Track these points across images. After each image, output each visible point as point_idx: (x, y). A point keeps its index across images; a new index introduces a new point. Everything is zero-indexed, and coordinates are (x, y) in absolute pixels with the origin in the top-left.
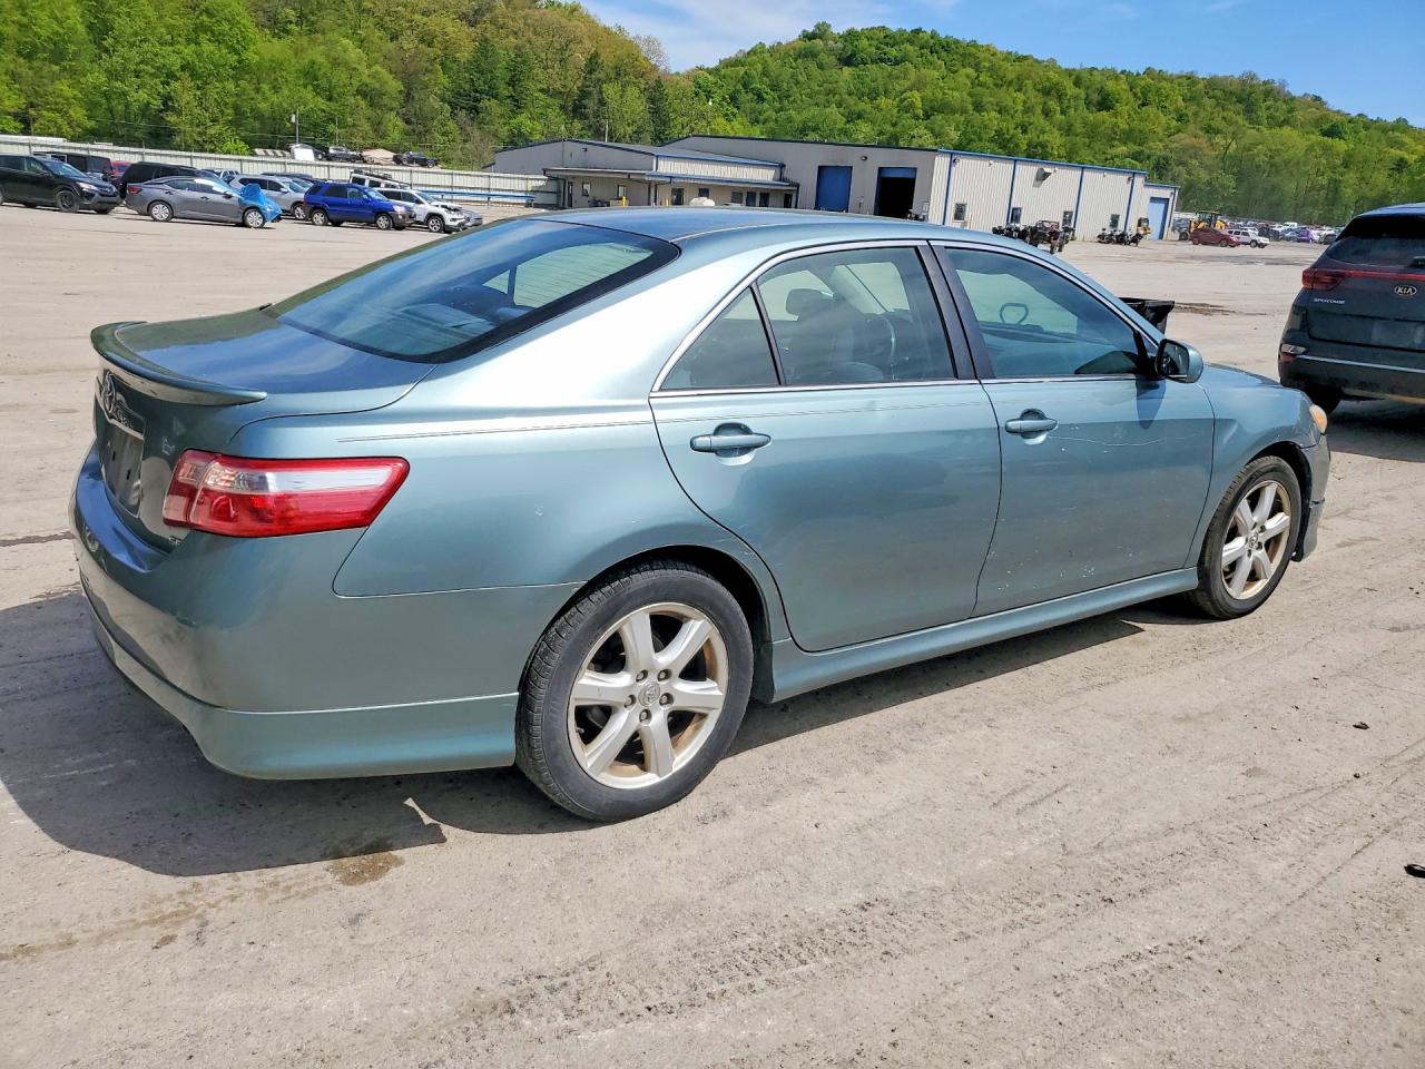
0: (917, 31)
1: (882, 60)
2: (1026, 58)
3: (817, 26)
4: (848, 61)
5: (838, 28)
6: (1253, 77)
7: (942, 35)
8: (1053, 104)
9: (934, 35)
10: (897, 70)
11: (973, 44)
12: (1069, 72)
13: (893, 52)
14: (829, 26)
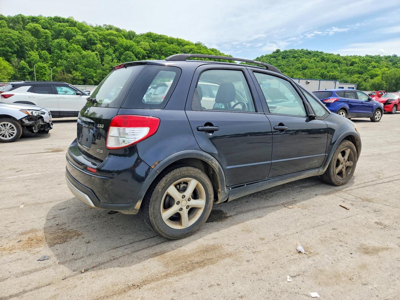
0: (302, 50)
1: (293, 57)
2: (331, 54)
3: (277, 50)
4: (283, 58)
5: (282, 51)
6: (395, 56)
7: (309, 50)
8: (336, 65)
9: (307, 50)
10: (295, 60)
11: (317, 52)
12: (342, 57)
13: (296, 55)
14: (280, 50)
